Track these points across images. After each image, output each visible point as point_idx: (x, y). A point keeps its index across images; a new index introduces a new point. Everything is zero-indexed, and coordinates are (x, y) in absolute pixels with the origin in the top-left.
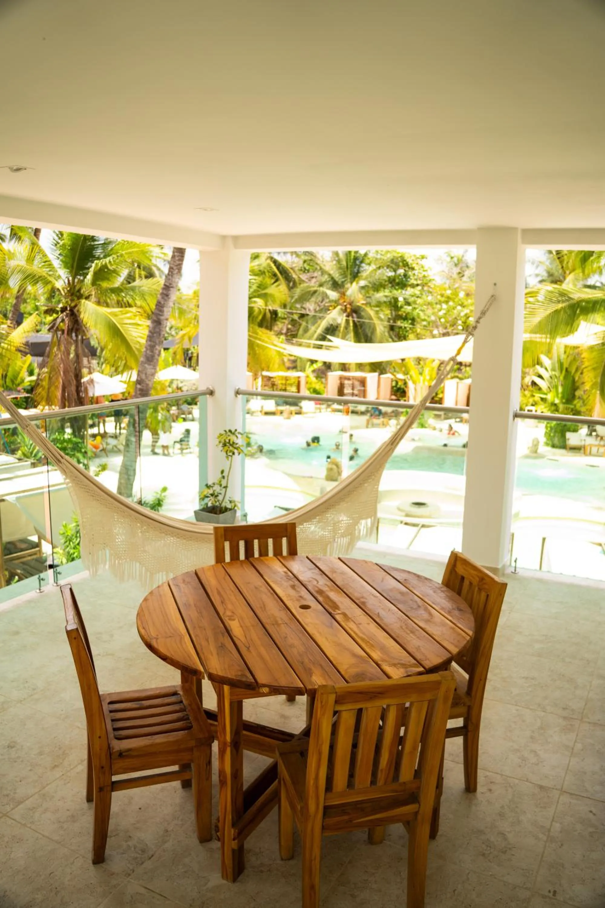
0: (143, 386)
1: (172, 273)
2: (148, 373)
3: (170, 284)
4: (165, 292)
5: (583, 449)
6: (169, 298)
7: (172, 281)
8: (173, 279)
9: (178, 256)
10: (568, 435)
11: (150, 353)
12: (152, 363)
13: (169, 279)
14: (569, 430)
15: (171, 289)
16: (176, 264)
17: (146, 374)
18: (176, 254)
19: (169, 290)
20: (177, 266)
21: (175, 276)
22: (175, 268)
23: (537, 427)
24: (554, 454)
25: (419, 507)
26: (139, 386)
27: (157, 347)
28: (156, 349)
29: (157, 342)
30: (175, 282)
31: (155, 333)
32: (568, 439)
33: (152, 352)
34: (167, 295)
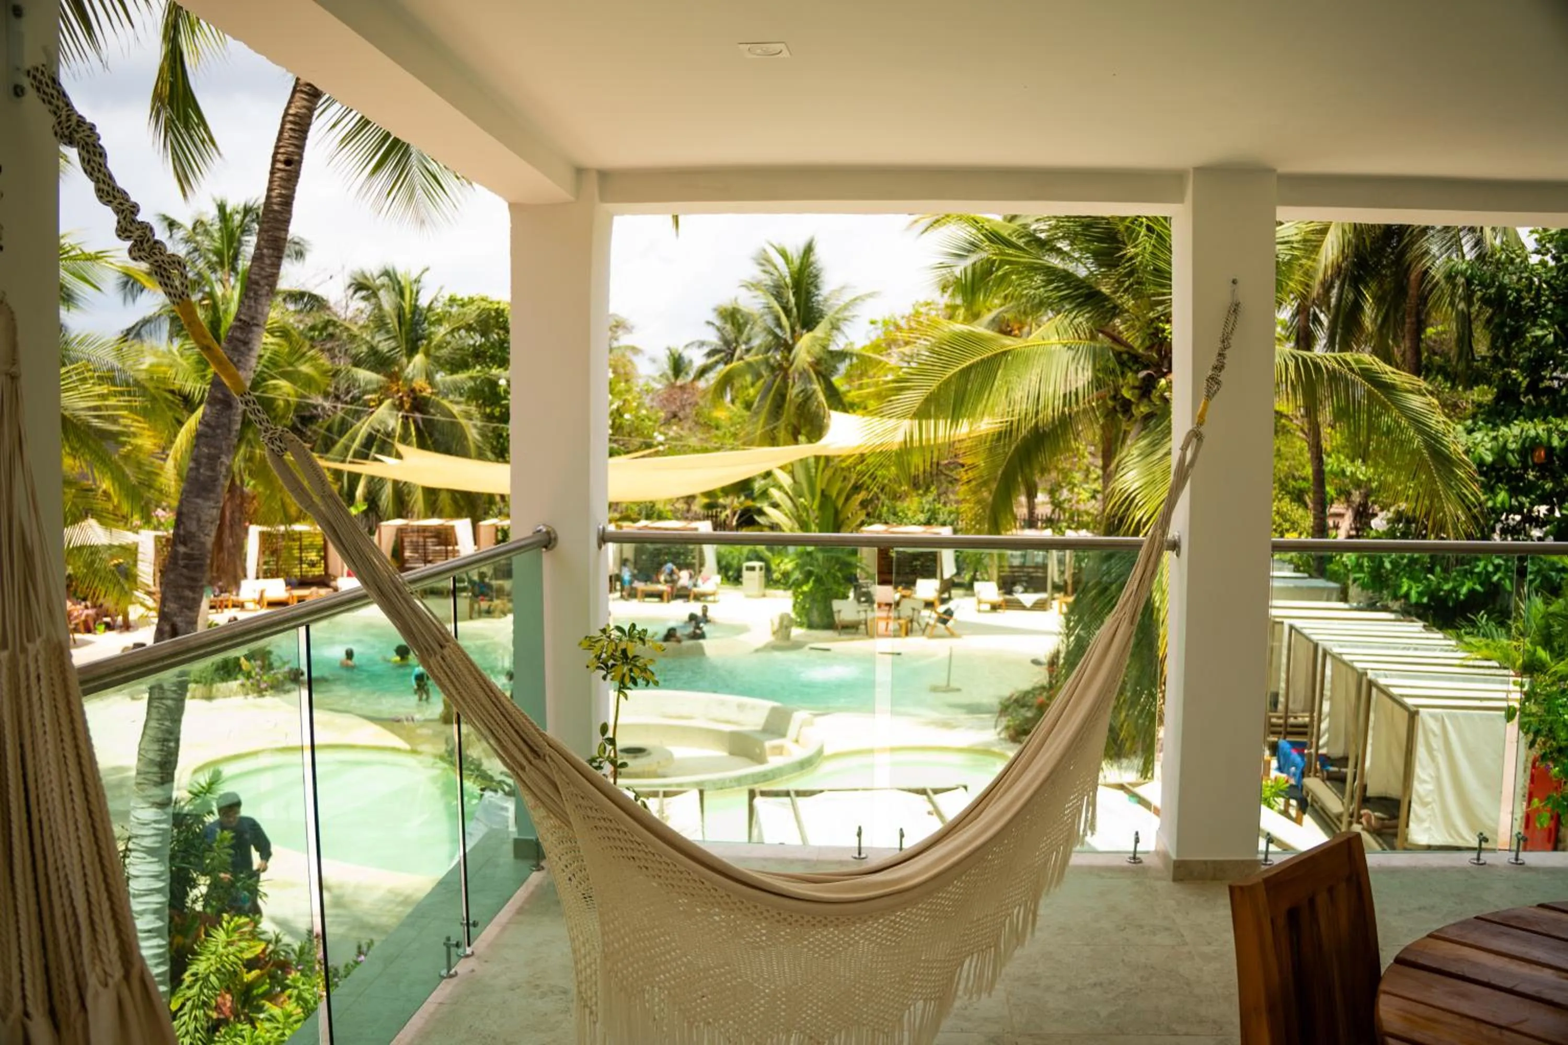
0: (192, 549)
1: (256, 293)
2: (204, 518)
3: (253, 318)
4: (238, 334)
5: (862, 627)
6: (250, 350)
7: (256, 311)
8: (259, 308)
9: (269, 257)
10: (837, 604)
11: (209, 473)
12: (212, 495)
13: (250, 307)
14: (837, 597)
15: (255, 329)
16: (264, 273)
17: (199, 520)
18: (265, 251)
19: (251, 332)
20: (266, 277)
21: (263, 300)
22: (262, 282)
23: (764, 596)
24: (818, 640)
25: (635, 757)
26: (182, 549)
27: (224, 459)
28: (222, 463)
29: (224, 447)
30: (262, 314)
31: (218, 427)
32: (839, 611)
33: (213, 469)
34: (246, 343)
